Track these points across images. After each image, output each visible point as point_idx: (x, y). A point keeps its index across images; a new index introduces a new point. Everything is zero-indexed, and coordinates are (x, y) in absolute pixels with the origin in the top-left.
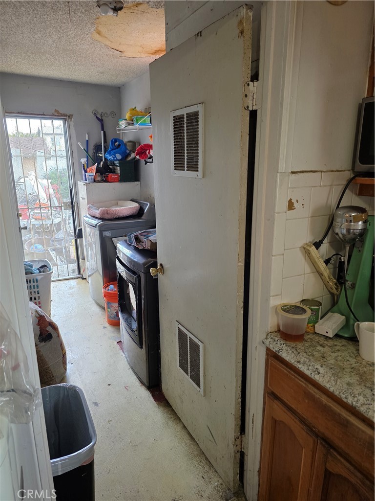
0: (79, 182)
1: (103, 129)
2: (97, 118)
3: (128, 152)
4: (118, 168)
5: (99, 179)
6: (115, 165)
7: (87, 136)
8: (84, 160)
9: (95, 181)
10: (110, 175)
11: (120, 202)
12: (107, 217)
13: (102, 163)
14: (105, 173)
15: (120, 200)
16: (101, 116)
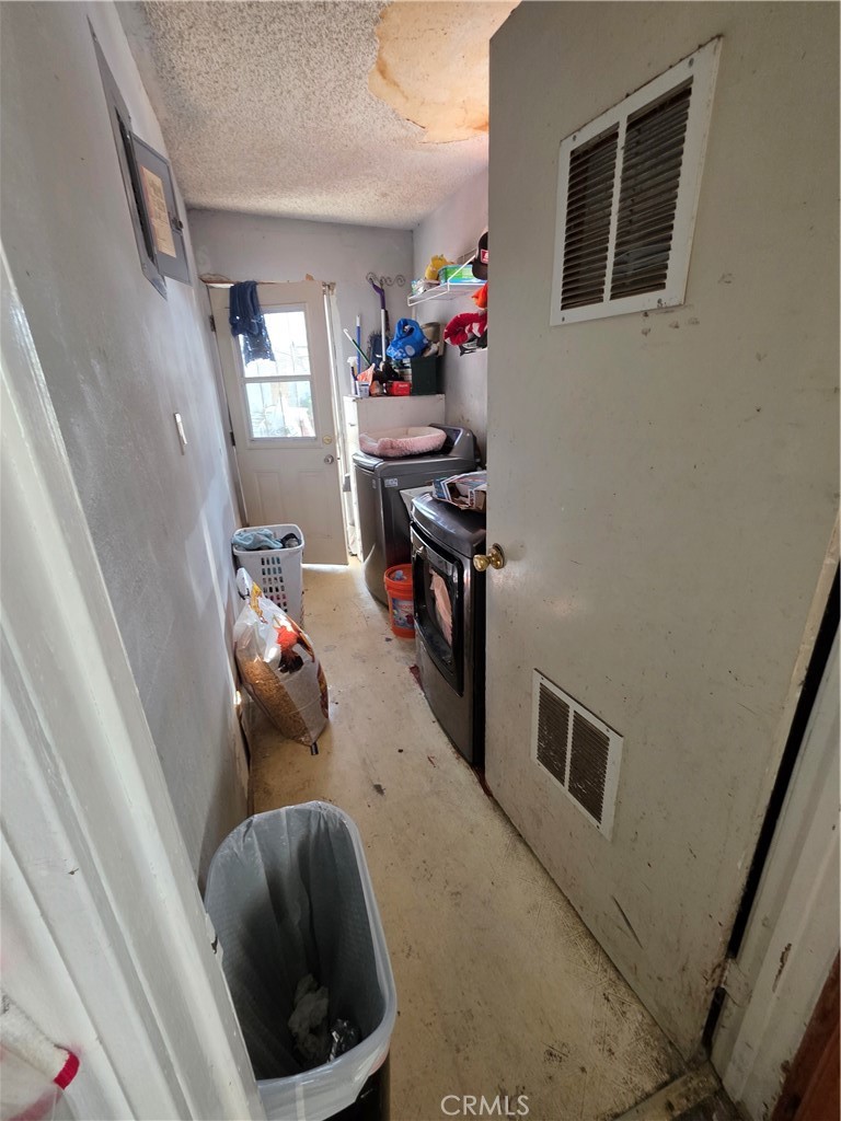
0: (345, 398)
1: (383, 307)
2: (374, 286)
3: (425, 342)
4: (410, 371)
5: (377, 391)
6: (402, 366)
7: (358, 319)
8: (352, 360)
9: (370, 395)
10: (396, 383)
11: (412, 430)
12: (391, 453)
13: (382, 365)
14: (387, 380)
15: (411, 426)
16: (382, 284)
